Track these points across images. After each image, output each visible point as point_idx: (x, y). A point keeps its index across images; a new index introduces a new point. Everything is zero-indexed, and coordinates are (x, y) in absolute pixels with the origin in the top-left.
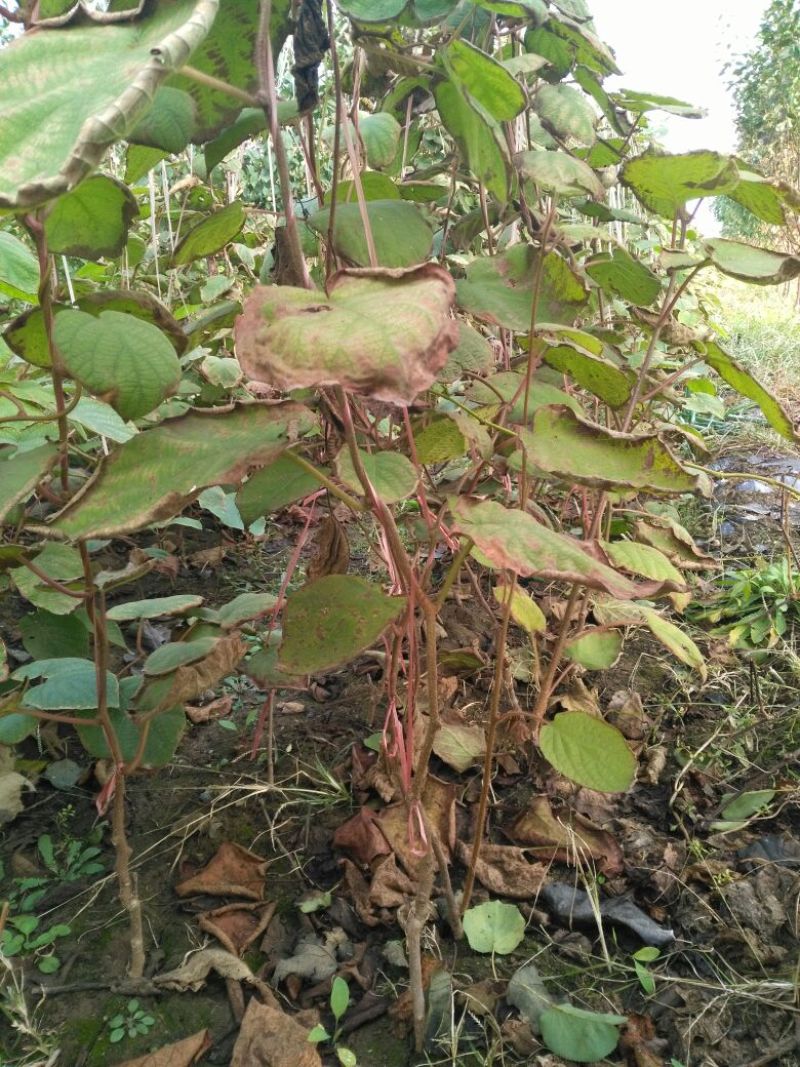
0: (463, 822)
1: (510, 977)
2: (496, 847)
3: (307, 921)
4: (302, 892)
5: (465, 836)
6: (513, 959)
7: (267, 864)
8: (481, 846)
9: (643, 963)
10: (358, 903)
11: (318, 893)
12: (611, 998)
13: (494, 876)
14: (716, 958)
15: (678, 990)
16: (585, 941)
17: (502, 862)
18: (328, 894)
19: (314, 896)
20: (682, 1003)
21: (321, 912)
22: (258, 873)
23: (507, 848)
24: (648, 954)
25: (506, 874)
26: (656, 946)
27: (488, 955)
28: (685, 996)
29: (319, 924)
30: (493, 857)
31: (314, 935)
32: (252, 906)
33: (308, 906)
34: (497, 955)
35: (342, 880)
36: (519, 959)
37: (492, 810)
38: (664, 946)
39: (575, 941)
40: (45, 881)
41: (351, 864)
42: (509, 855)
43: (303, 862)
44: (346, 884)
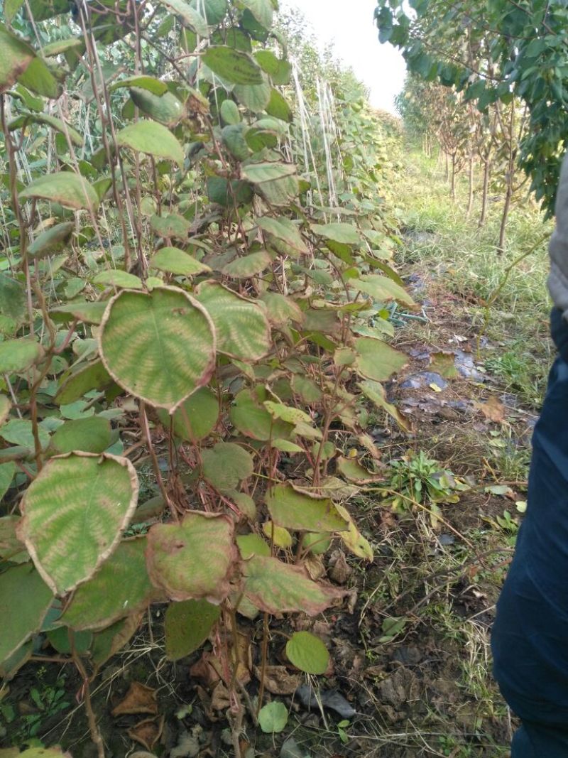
0: (255, 652)
1: (282, 745)
2: (273, 667)
3: (181, 724)
4: (177, 706)
5: (257, 662)
6: (283, 734)
7: (157, 691)
8: (265, 667)
9: (342, 728)
10: (206, 709)
11: (185, 706)
12: (328, 748)
13: (272, 684)
14: (374, 722)
15: (357, 741)
16: (316, 718)
17: (276, 675)
18: (190, 706)
19: (183, 708)
20: (359, 747)
21: (188, 716)
22: (153, 699)
23: (278, 667)
24: (344, 723)
25: (279, 682)
26: (348, 719)
27: (271, 734)
28: (360, 744)
29: (188, 724)
30: (271, 672)
31: (186, 731)
32: (153, 719)
33: (181, 715)
34: (275, 733)
35: (196, 696)
36: (286, 734)
37: (270, 644)
38: (351, 719)
39: (312, 719)
40: (39, 716)
41: (200, 688)
42: (279, 671)
43: (174, 688)
44: (198, 699)
